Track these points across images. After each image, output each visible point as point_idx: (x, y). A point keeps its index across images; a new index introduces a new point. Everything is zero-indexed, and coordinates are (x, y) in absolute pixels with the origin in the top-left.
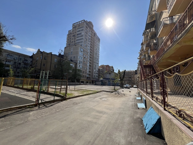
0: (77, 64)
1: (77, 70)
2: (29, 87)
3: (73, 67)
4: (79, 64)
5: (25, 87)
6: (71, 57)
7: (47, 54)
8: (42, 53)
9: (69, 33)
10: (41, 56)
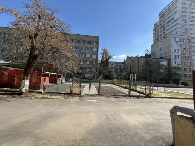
0: (170, 60)
1: (171, 68)
2: (125, 86)
3: (165, 64)
4: (175, 60)
5: (122, 86)
6: (161, 54)
7: (135, 58)
8: (130, 58)
9: (155, 27)
10: (130, 61)
